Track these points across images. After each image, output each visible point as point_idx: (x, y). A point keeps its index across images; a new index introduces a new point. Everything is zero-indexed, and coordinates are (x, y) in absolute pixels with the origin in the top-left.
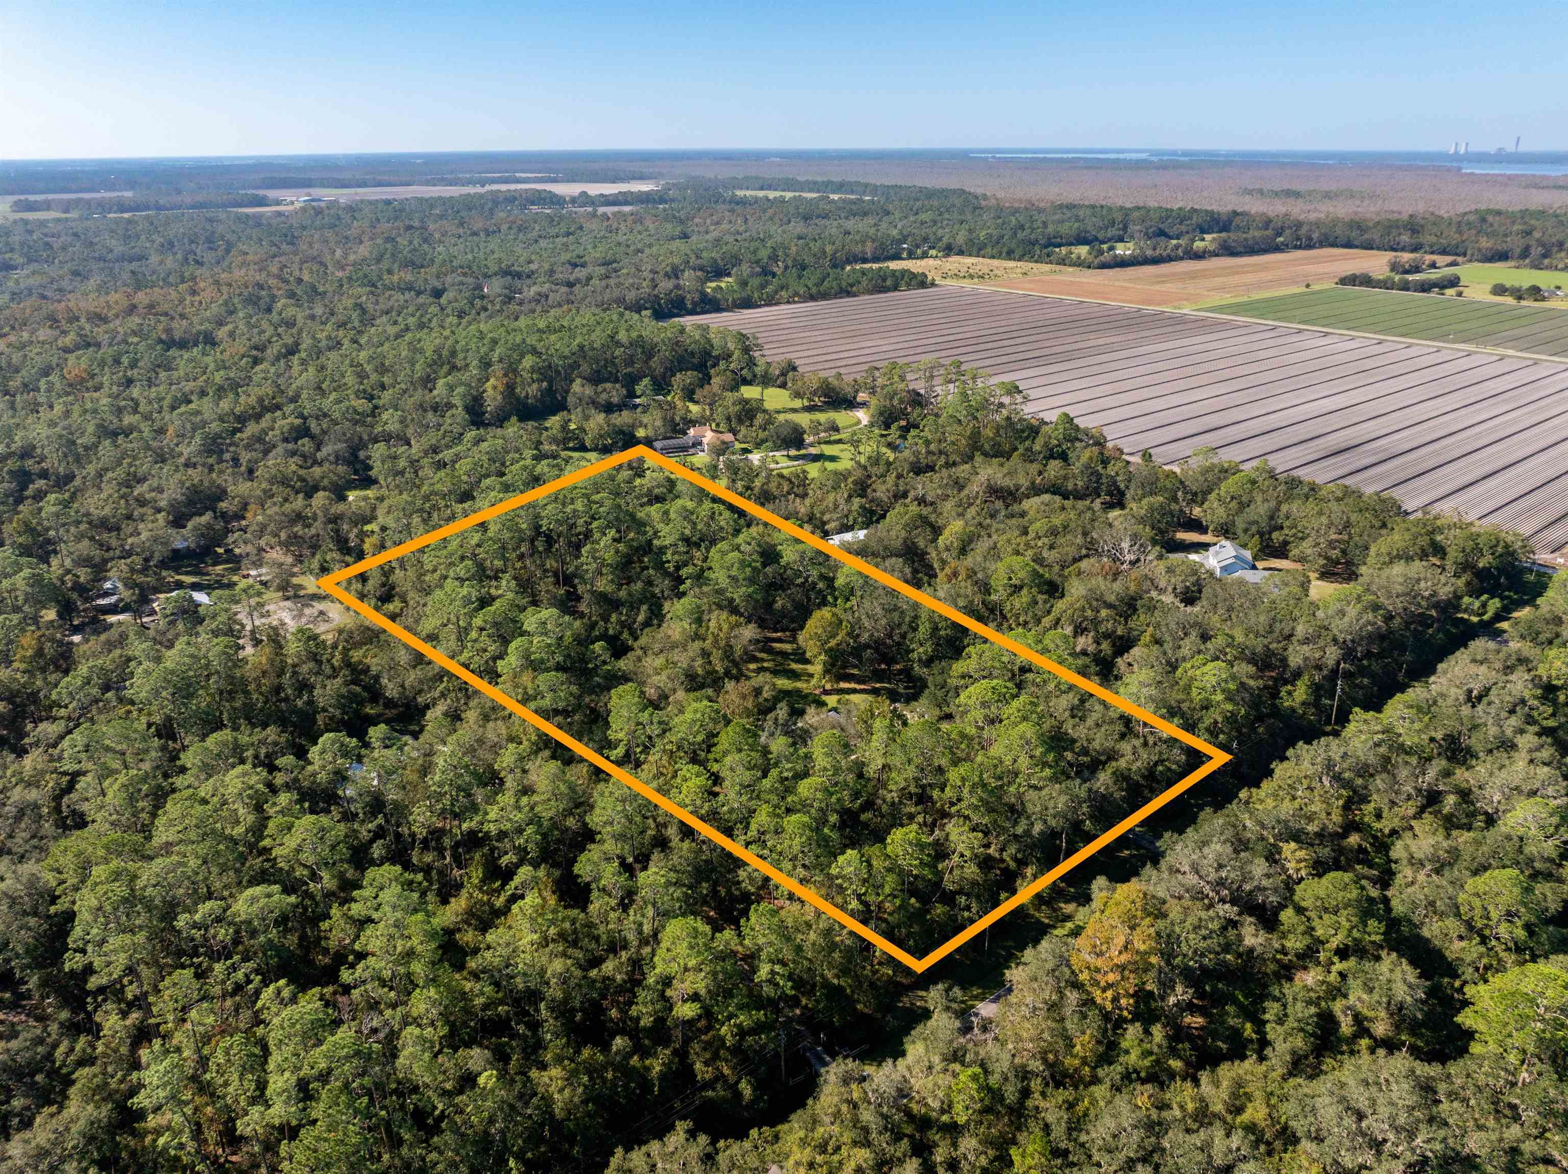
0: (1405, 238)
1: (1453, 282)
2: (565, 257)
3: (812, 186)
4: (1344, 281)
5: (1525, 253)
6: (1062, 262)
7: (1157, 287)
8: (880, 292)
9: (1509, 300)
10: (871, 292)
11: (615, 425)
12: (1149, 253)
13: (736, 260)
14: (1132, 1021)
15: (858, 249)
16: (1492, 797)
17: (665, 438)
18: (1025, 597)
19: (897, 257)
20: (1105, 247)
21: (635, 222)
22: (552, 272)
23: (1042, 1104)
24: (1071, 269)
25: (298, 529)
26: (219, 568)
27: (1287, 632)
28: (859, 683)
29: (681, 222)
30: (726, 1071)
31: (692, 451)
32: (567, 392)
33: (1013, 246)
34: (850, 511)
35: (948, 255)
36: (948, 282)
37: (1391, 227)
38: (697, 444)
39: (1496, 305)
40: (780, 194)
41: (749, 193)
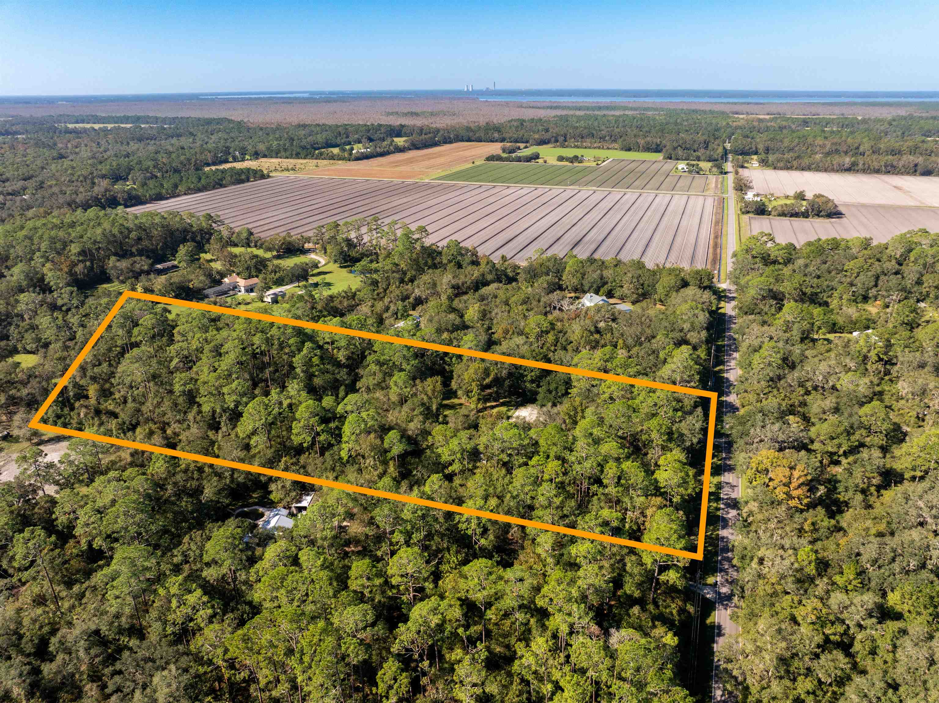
0: (496, 135)
1: (536, 157)
3: (126, 119)
4: (488, 159)
5: (555, 140)
6: (332, 158)
7: (398, 169)
8: (239, 183)
9: (567, 163)
10: (234, 184)
12: (377, 150)
15: (202, 158)
16: (819, 378)
17: (210, 287)
19: (226, 161)
20: (347, 148)
24: (340, 162)
28: (493, 401)
31: (232, 292)
33: (297, 150)
34: (398, 309)
35: (257, 158)
36: (275, 174)
37: (485, 129)
38: (235, 287)
39: (565, 166)
40: (102, 126)
41: (77, 125)
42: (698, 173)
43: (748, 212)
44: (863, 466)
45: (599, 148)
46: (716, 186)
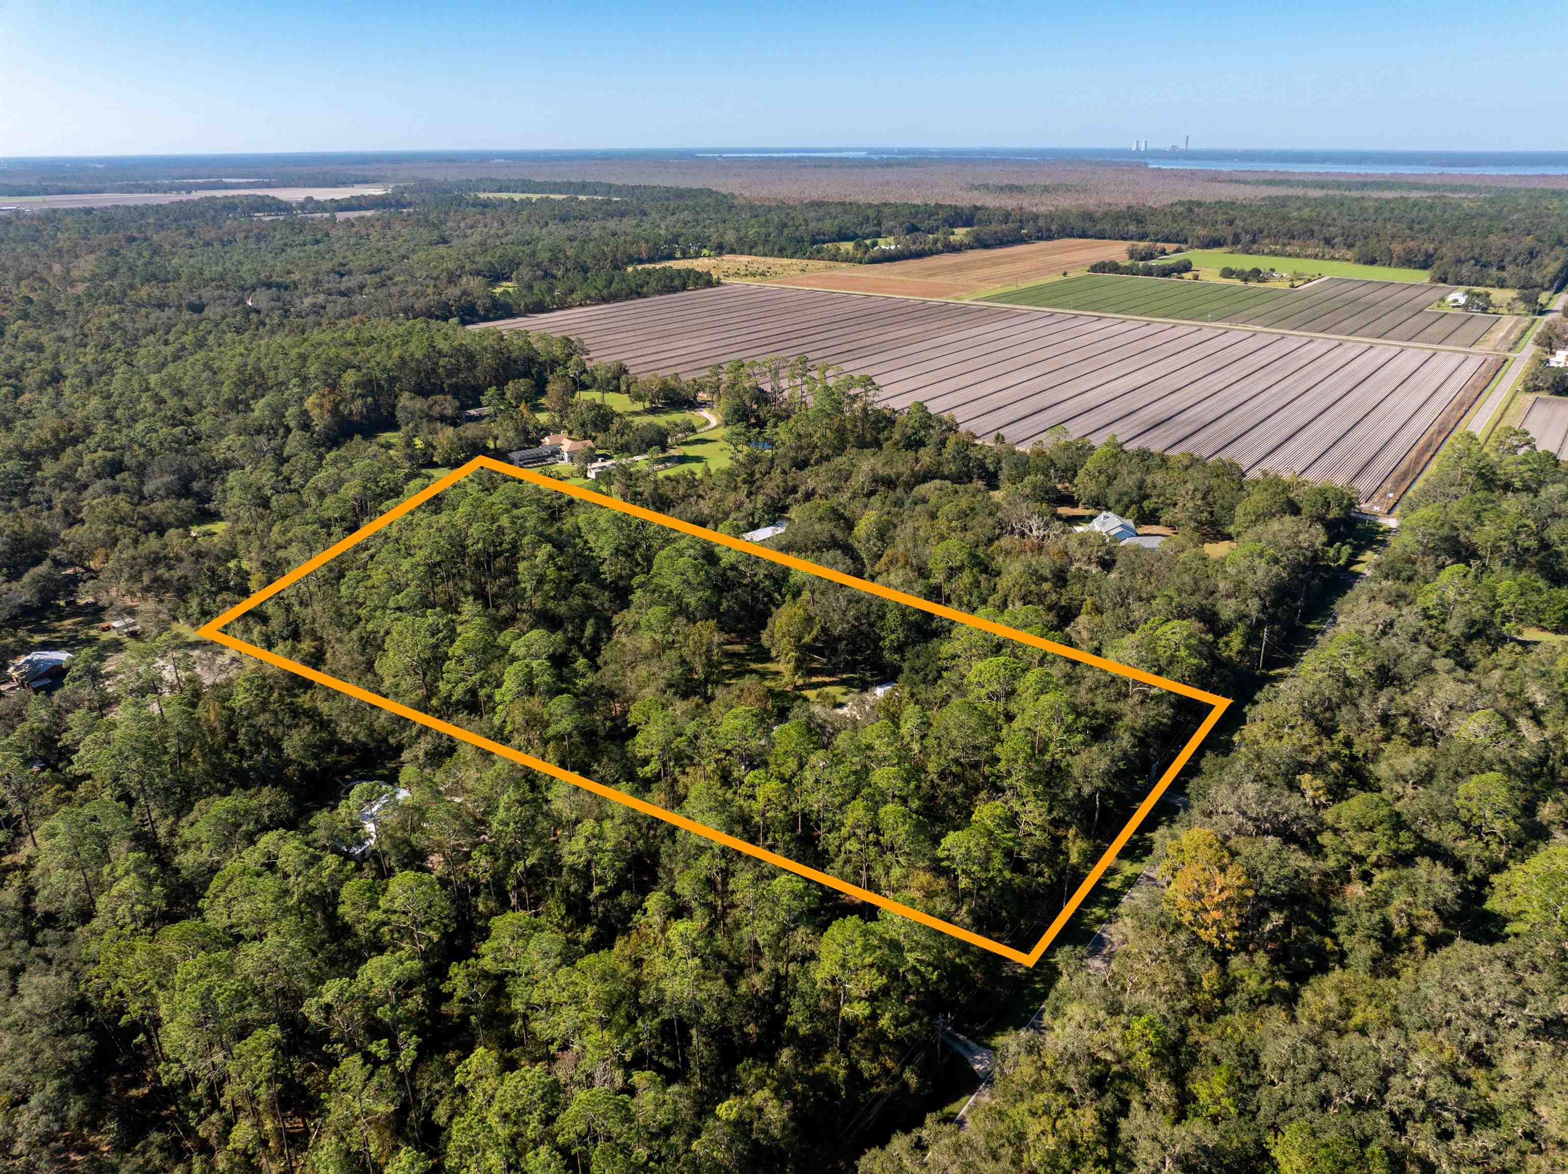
0: (1132, 228)
1: (1186, 267)
2: (326, 266)
3: (556, 188)
4: (1095, 269)
5: (1236, 240)
6: (834, 258)
7: (931, 280)
8: (669, 292)
9: (1238, 283)
10: (660, 292)
11: (467, 438)
12: (913, 247)
13: (514, 265)
14: (1236, 953)
15: (632, 250)
16: (1434, 714)
17: (520, 449)
18: (966, 578)
19: (671, 257)
20: (868, 242)
21: (383, 227)
22: (317, 282)
23: (1202, 1039)
24: (844, 265)
25: (161, 571)
26: (67, 623)
27: (1211, 588)
28: (829, 675)
29: (436, 226)
30: (890, 1064)
31: (550, 460)
32: (394, 406)
33: (784, 243)
34: (755, 508)
35: (720, 254)
36: (731, 280)
37: (1118, 218)
38: (556, 453)
39: (1229, 286)
40: (524, 196)
41: (491, 195)
42: (1484, 310)
43: (1536, 389)
44: (1414, 893)
45: (1316, 257)
46: (1505, 338)
